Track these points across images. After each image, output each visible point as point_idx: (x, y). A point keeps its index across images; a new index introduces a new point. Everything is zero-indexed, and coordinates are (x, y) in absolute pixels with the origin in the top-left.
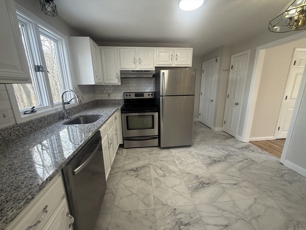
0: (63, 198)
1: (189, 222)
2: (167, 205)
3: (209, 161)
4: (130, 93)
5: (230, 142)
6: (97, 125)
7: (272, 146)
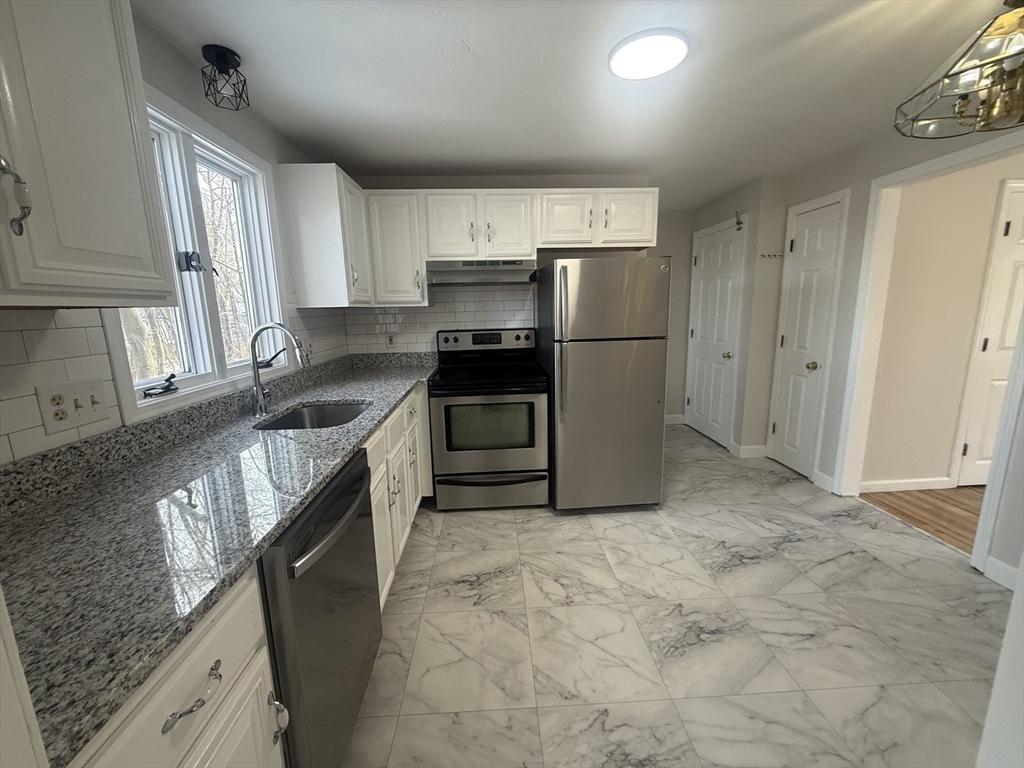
0: (259, 648)
1: (650, 756)
2: (576, 697)
3: (719, 556)
4: (458, 331)
5: (793, 494)
6: (357, 431)
7: (941, 509)
